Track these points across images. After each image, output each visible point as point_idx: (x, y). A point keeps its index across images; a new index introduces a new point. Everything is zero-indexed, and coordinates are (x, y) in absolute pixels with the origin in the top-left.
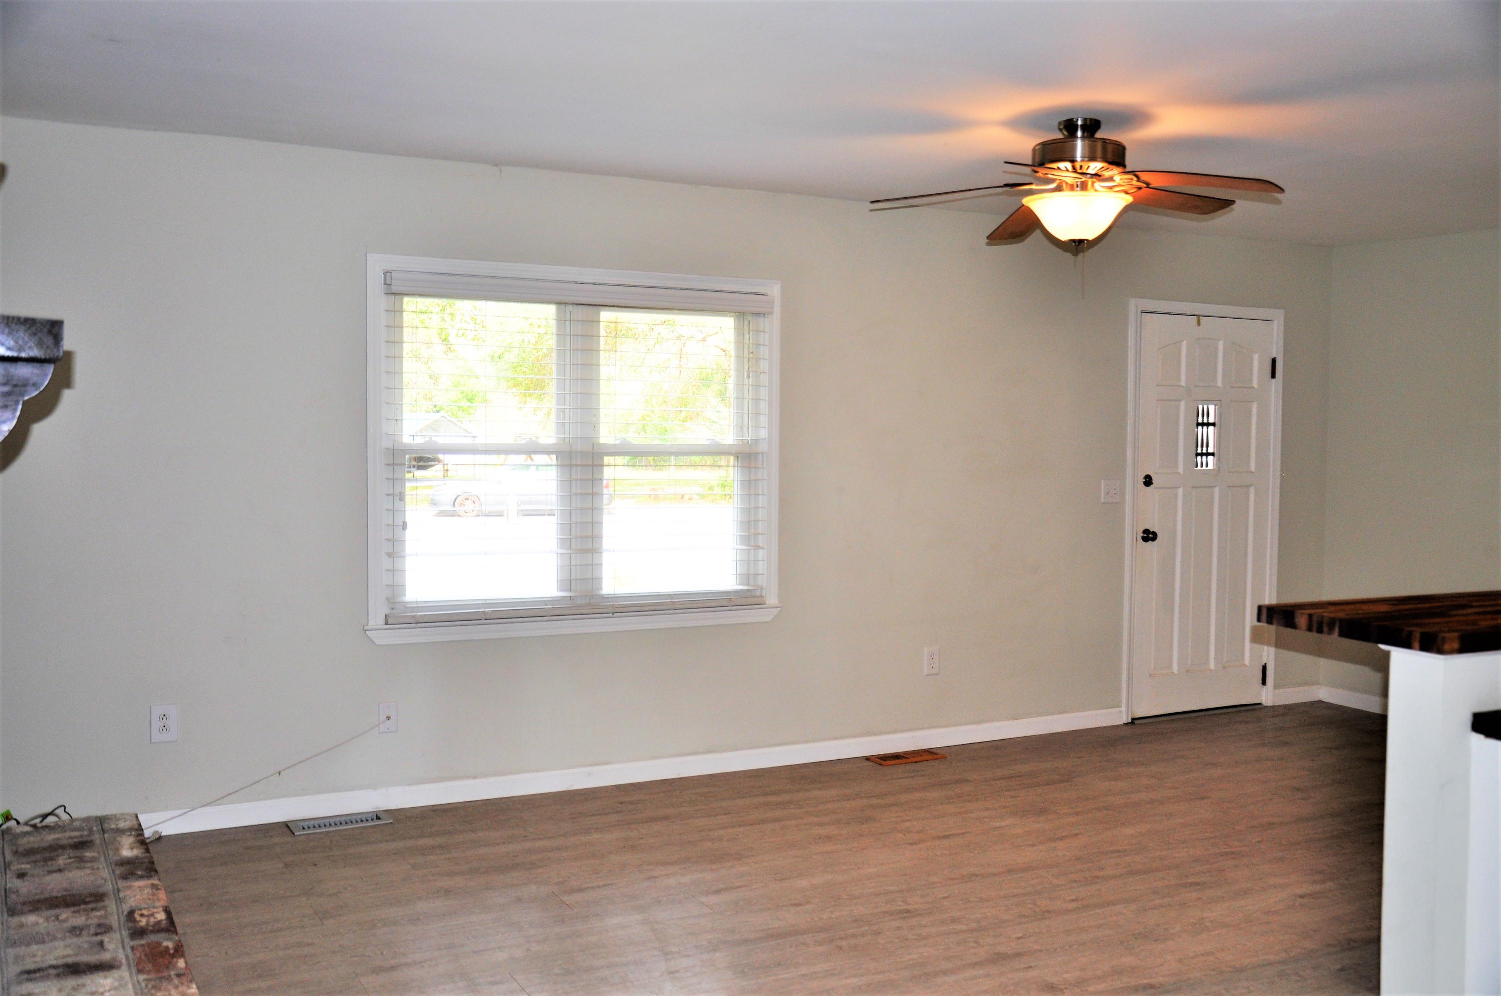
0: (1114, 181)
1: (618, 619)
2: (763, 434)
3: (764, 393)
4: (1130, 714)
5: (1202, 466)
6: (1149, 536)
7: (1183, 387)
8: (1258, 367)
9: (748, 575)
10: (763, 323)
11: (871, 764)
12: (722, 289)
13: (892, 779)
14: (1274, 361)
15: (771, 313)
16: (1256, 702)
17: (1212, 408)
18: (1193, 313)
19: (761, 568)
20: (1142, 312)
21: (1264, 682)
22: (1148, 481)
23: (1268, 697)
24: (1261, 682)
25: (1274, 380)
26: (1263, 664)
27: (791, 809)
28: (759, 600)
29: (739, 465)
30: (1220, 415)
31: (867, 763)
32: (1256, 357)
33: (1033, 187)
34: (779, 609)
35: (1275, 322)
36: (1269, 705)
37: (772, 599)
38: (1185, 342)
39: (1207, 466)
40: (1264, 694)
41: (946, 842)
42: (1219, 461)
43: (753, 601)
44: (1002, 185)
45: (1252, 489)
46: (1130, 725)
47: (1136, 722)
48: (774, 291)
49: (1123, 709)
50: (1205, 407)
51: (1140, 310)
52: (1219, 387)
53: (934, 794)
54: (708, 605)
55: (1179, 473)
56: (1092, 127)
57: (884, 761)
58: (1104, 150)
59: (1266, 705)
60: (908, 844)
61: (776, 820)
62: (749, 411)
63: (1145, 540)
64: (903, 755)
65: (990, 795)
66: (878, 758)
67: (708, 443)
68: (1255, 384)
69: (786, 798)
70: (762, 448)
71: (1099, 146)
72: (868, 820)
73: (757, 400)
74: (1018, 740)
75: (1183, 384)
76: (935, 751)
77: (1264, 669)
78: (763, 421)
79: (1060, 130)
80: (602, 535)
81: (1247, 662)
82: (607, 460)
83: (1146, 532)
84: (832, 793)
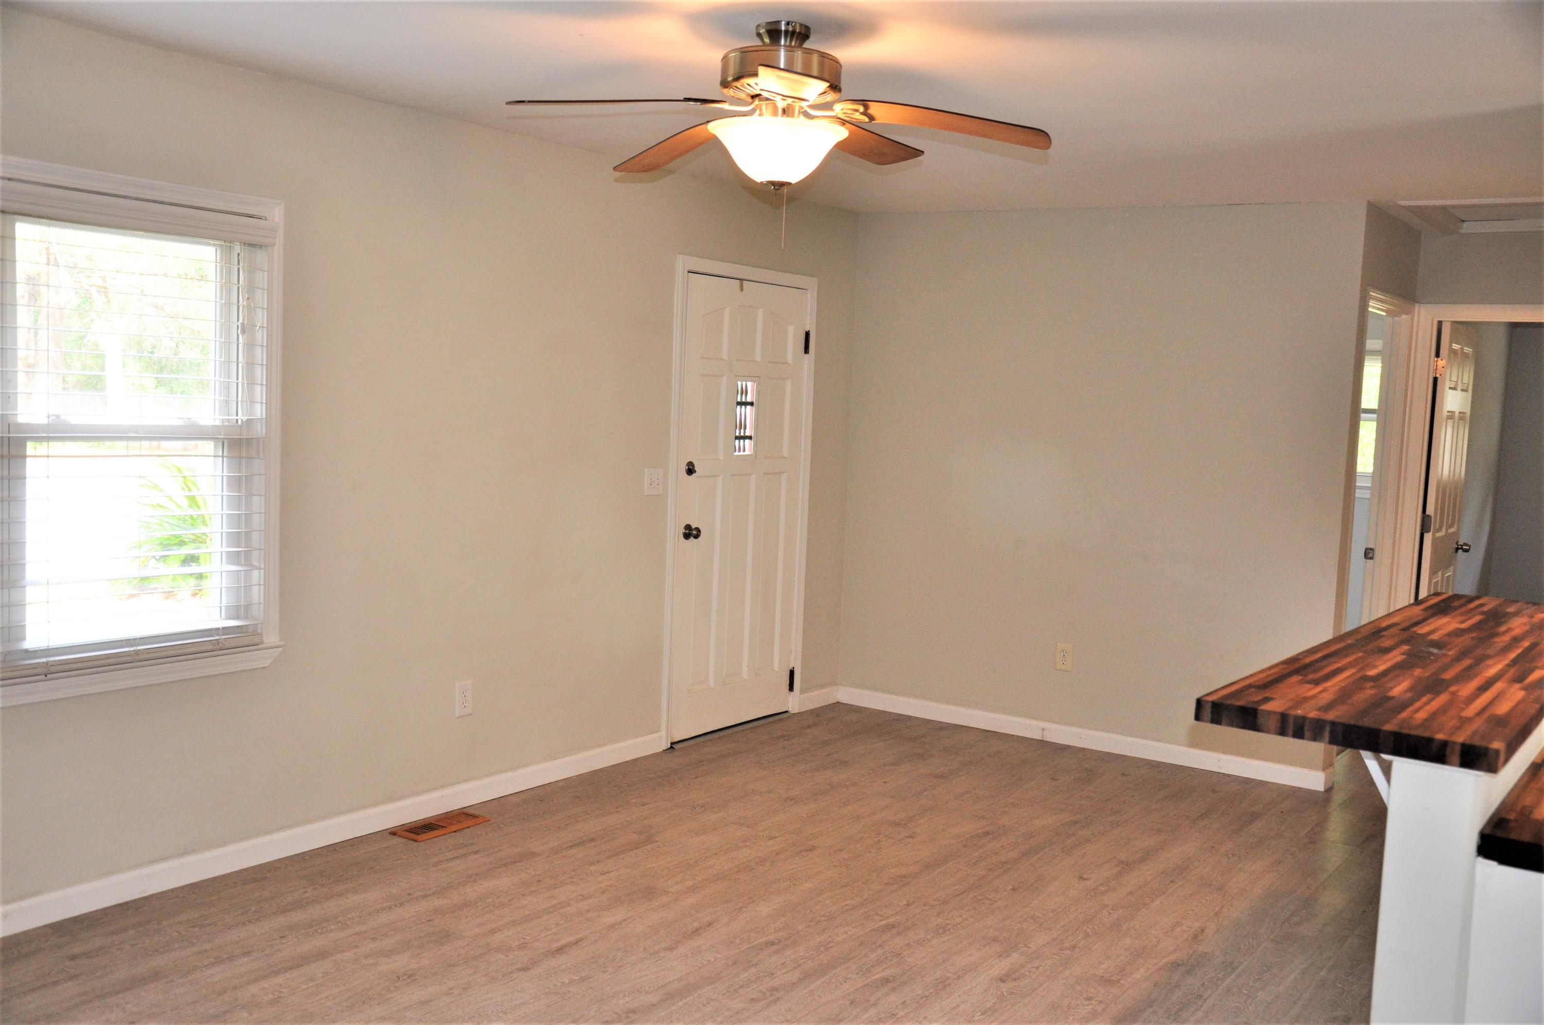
0: (833, 110)
1: (52, 681)
2: (259, 411)
3: (260, 355)
4: (669, 739)
5: (740, 450)
6: (691, 533)
7: (725, 360)
8: (794, 341)
9: (237, 608)
10: (261, 257)
11: (400, 840)
12: (202, 205)
13: (440, 862)
14: (807, 334)
15: (274, 245)
16: (784, 711)
17: (749, 384)
18: (736, 276)
19: (256, 594)
20: (689, 272)
21: (791, 687)
22: (690, 470)
23: (794, 703)
24: (788, 688)
25: (807, 356)
26: (791, 668)
27: (332, 931)
28: (255, 639)
29: (225, 454)
30: (759, 393)
31: (396, 840)
32: (791, 329)
33: (726, 106)
34: (282, 648)
35: (809, 292)
36: (795, 712)
37: (271, 638)
38: (728, 309)
39: (744, 451)
40: (790, 700)
41: (564, 960)
42: (756, 445)
43: (246, 641)
44: (682, 99)
45: (784, 478)
46: (669, 751)
47: (674, 746)
48: (276, 214)
49: (663, 733)
50: (744, 383)
51: (687, 269)
52: (757, 362)
53: (504, 882)
54: (188, 650)
55: (718, 459)
56: (800, 34)
57: (418, 834)
58: (822, 66)
59: (792, 713)
60: (520, 970)
61: (322, 954)
62: (237, 379)
63: (687, 536)
64: (434, 823)
65: (574, 873)
66: (407, 831)
67: (181, 423)
68: (790, 360)
69: (315, 912)
70: (259, 430)
71: (815, 58)
72: (444, 937)
73: (250, 365)
74: (560, 784)
75: (725, 357)
76: (471, 811)
77: (792, 673)
78: (259, 392)
79: (759, 35)
80: (24, 558)
81: (776, 669)
82: (31, 448)
83: (688, 527)
84: (372, 896)
